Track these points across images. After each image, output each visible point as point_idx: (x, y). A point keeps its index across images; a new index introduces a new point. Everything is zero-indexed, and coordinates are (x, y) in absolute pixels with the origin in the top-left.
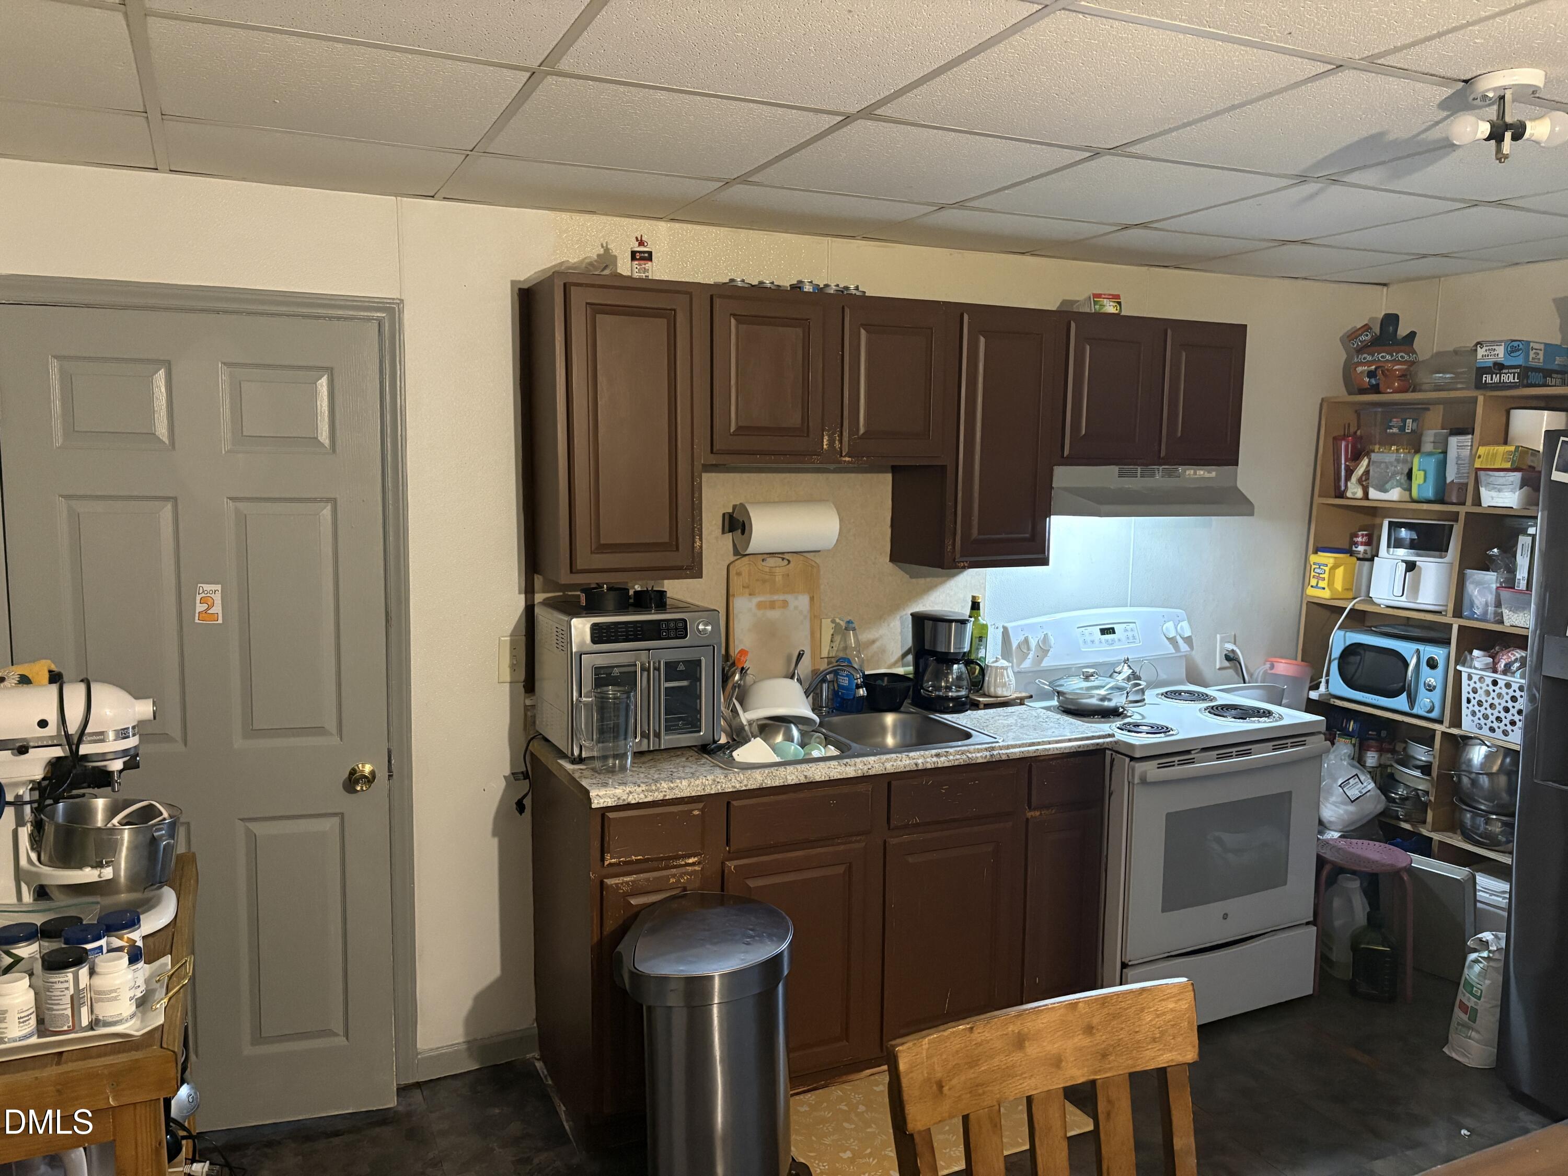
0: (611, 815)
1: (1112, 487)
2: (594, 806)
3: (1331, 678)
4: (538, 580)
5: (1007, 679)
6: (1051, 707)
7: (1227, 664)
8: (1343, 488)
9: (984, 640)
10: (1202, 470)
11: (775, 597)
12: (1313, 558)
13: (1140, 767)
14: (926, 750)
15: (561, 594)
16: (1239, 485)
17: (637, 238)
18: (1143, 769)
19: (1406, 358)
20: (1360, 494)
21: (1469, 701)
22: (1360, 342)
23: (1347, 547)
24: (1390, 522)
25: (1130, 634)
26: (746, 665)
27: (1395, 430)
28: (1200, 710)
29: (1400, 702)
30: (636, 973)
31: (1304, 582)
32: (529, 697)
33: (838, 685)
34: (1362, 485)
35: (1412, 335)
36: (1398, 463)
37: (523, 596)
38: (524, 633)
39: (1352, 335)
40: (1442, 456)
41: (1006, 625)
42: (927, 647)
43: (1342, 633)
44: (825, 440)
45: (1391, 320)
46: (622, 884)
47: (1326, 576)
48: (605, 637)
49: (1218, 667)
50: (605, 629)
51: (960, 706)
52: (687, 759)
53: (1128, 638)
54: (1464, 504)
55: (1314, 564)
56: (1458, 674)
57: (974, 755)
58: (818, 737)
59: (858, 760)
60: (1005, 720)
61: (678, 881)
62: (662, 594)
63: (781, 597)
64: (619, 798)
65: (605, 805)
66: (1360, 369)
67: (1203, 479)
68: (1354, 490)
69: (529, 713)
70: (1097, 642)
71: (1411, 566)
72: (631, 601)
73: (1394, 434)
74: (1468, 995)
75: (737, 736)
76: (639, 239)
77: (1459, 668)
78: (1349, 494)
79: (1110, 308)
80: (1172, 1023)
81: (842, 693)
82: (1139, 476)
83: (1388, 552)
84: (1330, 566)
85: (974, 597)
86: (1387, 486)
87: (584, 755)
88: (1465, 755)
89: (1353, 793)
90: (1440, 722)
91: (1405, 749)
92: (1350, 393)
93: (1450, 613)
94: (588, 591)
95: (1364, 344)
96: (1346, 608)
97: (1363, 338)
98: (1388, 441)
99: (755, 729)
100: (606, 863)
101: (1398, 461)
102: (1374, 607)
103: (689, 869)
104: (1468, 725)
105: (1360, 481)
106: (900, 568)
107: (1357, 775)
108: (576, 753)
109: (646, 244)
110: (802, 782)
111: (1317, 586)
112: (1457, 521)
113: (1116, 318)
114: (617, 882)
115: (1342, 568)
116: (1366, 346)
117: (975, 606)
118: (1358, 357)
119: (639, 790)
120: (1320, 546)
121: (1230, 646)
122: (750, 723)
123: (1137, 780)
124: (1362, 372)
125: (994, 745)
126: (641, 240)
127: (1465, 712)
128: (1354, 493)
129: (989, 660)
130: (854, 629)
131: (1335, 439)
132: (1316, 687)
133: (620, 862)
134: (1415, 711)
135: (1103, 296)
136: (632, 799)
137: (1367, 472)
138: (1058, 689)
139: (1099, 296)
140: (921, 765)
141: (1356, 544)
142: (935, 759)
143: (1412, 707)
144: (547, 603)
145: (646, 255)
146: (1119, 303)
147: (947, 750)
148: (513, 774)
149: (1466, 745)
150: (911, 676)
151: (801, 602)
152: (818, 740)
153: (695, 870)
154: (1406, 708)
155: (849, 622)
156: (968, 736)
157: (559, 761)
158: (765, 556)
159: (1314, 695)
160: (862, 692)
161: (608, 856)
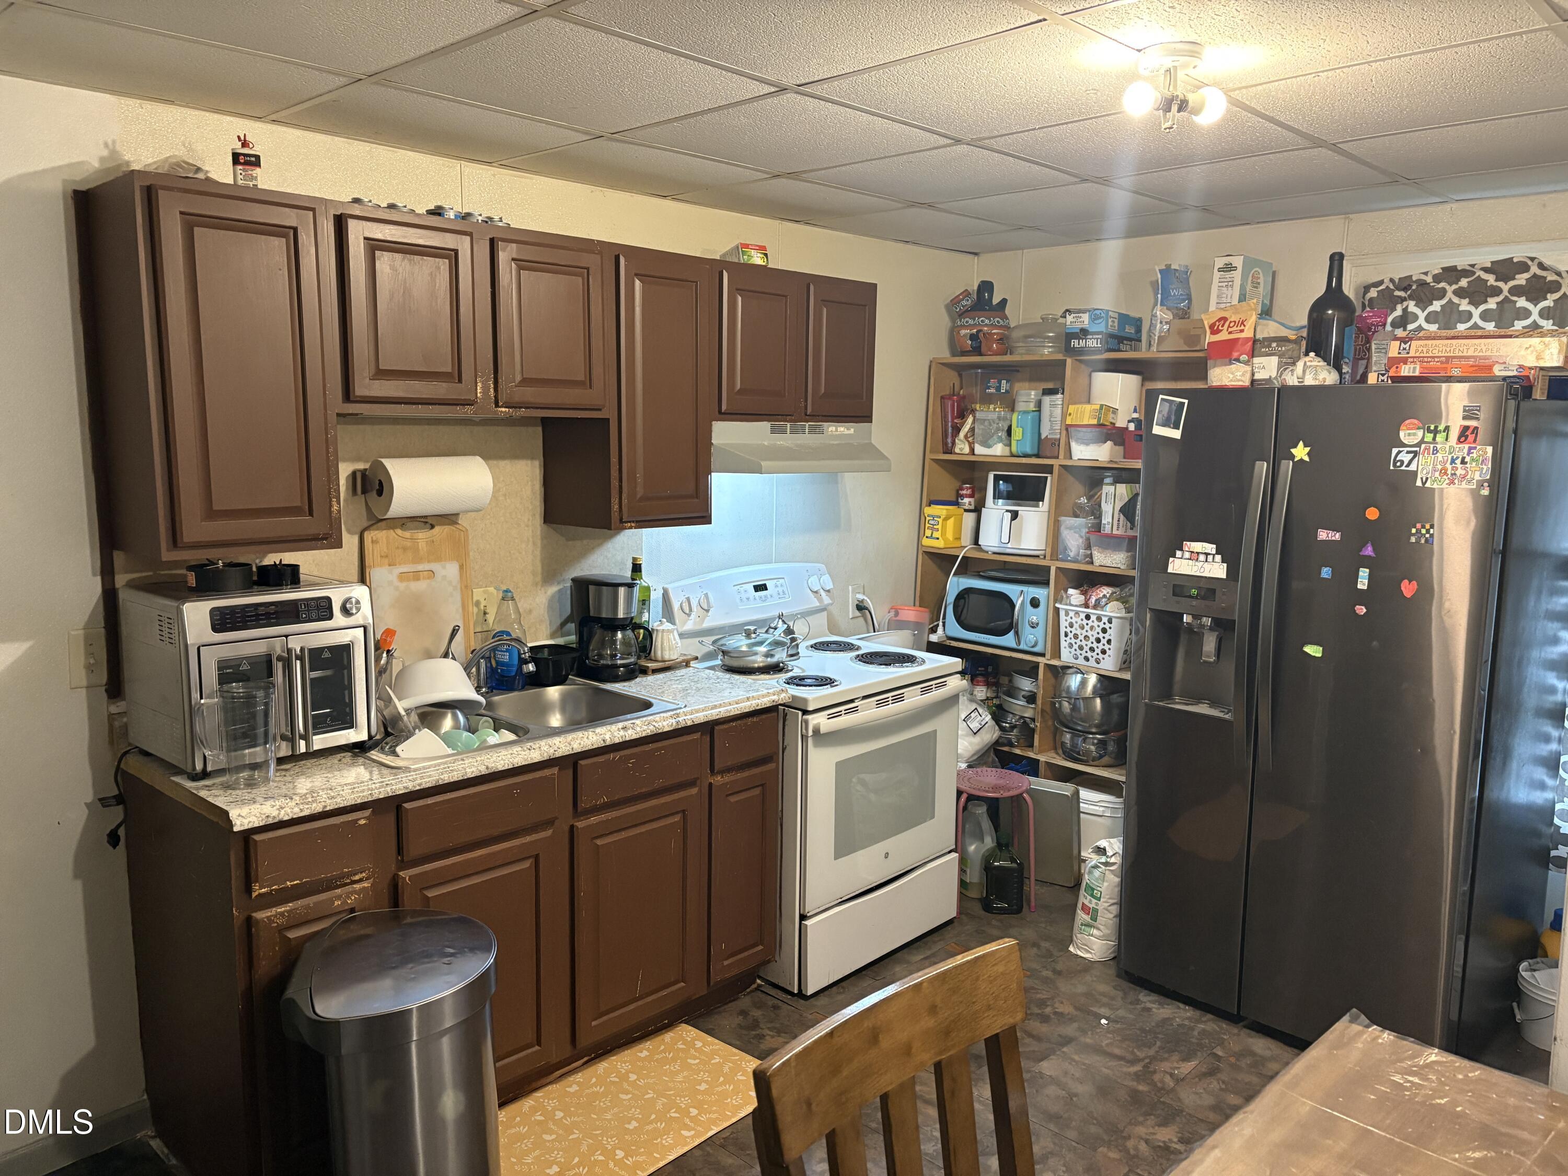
0: (257, 837)
1: (766, 443)
2: (236, 829)
3: (947, 620)
4: (119, 558)
5: (674, 642)
6: (715, 666)
7: (858, 613)
8: (950, 445)
9: (647, 603)
10: (842, 426)
11: (420, 567)
12: (928, 511)
13: (814, 720)
14: (612, 724)
15: (151, 573)
16: (873, 442)
17: (239, 137)
18: (815, 722)
19: (1002, 322)
20: (967, 450)
21: (1066, 635)
22: (963, 306)
23: (953, 499)
24: (995, 475)
25: (780, 590)
26: (393, 646)
27: (992, 390)
28: (851, 659)
29: (1008, 640)
30: (319, 1021)
31: (920, 535)
32: (114, 703)
33: (497, 662)
34: (968, 441)
35: (1004, 302)
36: (1000, 420)
37: (99, 579)
38: (103, 625)
39: (955, 301)
40: (1037, 413)
41: (666, 586)
42: (592, 614)
43: (956, 579)
44: (478, 388)
45: (986, 287)
46: (275, 916)
47: (939, 527)
48: (229, 623)
49: (851, 617)
50: (227, 614)
51: (632, 673)
52: (340, 760)
53: (779, 594)
54: (1057, 457)
55: (929, 516)
56: (1057, 611)
57: (660, 724)
58: (486, 721)
59: (543, 743)
60: (678, 684)
61: (345, 902)
62: (295, 568)
63: (426, 566)
64: (268, 817)
65: (250, 826)
66: (963, 332)
67: (842, 436)
68: (962, 447)
69: (117, 724)
70: (752, 598)
71: (1015, 515)
72: (255, 578)
73: (991, 394)
74: (1089, 897)
75: (393, 728)
76: (242, 138)
77: (1057, 605)
78: (957, 450)
79: (757, 259)
80: (1003, 987)
81: (502, 670)
82: (788, 432)
83: (994, 503)
84: (943, 517)
85: (634, 559)
86: (990, 442)
87: (209, 769)
88: (1064, 682)
89: (975, 725)
90: (1043, 655)
91: (1010, 681)
92: (954, 354)
93: (1048, 557)
94: (199, 569)
95: (966, 308)
96: (958, 556)
97: (964, 303)
98: (987, 400)
99: (414, 717)
100: (254, 895)
101: (999, 418)
102: (982, 554)
103: (357, 886)
104: (1067, 656)
105: (966, 437)
106: (555, 530)
107: (976, 709)
108: (199, 767)
109: (251, 146)
110: (483, 773)
111: (931, 537)
112: (1051, 473)
113: (763, 270)
114: (269, 914)
115: (952, 520)
116: (967, 311)
117: (637, 568)
118: (961, 321)
119: (293, 804)
120: (932, 498)
121: (860, 597)
122: (408, 711)
123: (810, 733)
124: (965, 335)
125: (678, 711)
126: (245, 140)
127: (1064, 644)
128: (961, 449)
129: (653, 625)
130: (513, 599)
131: (942, 398)
132: (934, 630)
133: (272, 891)
134: (1023, 646)
135: (750, 247)
136: (285, 815)
137: (972, 430)
138: (724, 648)
139: (746, 246)
140: (609, 740)
141: (962, 496)
142: (622, 733)
143: (1019, 643)
144: (132, 585)
145: (253, 159)
146: (766, 255)
147: (633, 721)
148: (100, 800)
149: (1065, 674)
150: (574, 646)
151: (449, 571)
152: (486, 724)
153: (364, 887)
154: (1014, 645)
155: (507, 591)
156: (647, 705)
157: (173, 778)
158: (405, 520)
159: (934, 638)
160: (531, 667)
161: (256, 887)
